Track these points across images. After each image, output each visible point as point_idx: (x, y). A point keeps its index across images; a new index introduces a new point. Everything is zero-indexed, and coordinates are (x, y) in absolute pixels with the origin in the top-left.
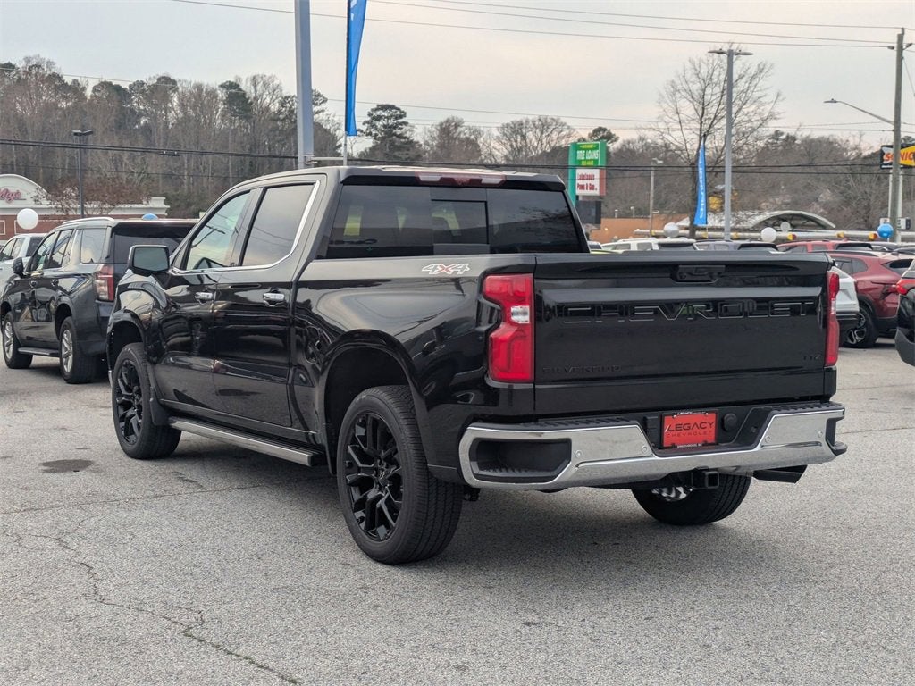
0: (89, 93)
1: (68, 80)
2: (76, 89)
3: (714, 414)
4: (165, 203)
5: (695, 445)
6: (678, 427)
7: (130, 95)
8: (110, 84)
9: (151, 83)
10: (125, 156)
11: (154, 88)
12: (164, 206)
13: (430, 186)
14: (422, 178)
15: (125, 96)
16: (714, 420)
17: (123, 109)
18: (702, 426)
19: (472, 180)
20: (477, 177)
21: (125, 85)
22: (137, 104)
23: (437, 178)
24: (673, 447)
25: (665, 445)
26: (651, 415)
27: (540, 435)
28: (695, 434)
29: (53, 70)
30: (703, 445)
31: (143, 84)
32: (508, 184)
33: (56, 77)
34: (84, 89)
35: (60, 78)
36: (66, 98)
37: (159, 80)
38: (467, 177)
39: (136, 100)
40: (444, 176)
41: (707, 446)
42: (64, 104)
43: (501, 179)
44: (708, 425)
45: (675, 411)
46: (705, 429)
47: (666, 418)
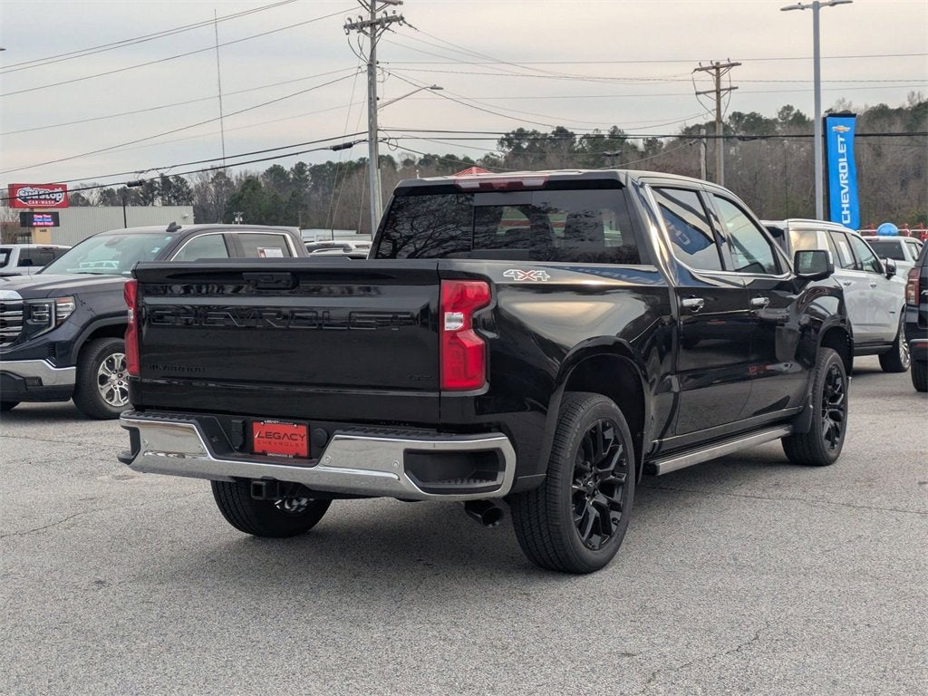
3: (305, 427)
5: (286, 456)
6: (268, 435)
16: (306, 434)
18: (293, 437)
19: (510, 184)
20: (518, 180)
24: (264, 454)
25: (255, 451)
26: (231, 418)
28: (286, 444)
30: (294, 457)
41: (297, 459)
43: (543, 180)
44: (299, 438)
45: (262, 419)
46: (297, 442)
47: (254, 424)
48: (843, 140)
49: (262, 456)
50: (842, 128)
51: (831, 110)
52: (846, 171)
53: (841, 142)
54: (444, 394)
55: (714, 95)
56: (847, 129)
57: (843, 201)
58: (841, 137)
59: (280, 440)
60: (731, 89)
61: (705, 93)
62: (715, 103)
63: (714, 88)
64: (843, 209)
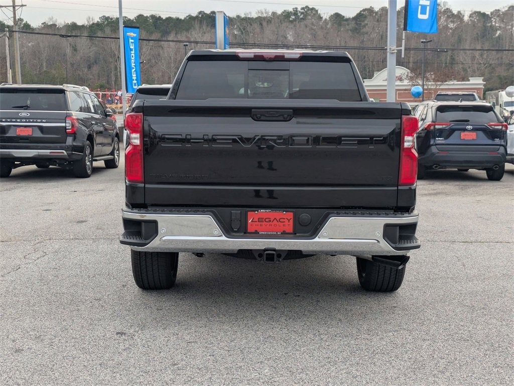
0: (466, 18)
1: (455, 12)
2: (459, 16)
3: (292, 213)
4: (483, 80)
5: (275, 233)
6: (260, 220)
7: (491, 18)
8: (480, 12)
9: (503, 10)
10: (477, 54)
11: (505, 14)
12: (482, 82)
13: (248, 61)
14: (241, 55)
15: (487, 19)
16: (292, 217)
17: (485, 26)
18: (281, 220)
19: (276, 57)
20: (282, 54)
21: (488, 13)
22: (496, 23)
23: (252, 56)
24: (256, 232)
25: (248, 231)
26: (233, 210)
27: (143, 217)
28: (275, 225)
29: (447, 7)
30: (282, 233)
31: (499, 10)
32: (304, 58)
33: (448, 11)
34: (464, 16)
35: (451, 11)
36: (452, 22)
37: (509, 8)
38: (273, 54)
39: (494, 20)
40: (257, 54)
41: (284, 235)
42: (451, 25)
43: (299, 55)
44: (286, 220)
45: (257, 209)
46: (284, 223)
47: (249, 213)
48: (133, 41)
49: (256, 234)
50: (132, 34)
51: (45, 23)
52: (133, 58)
53: (132, 42)
54: (400, 188)
55: (11, 8)
56: (135, 35)
57: (133, 76)
58: (131, 39)
59: (270, 223)
60: (22, 6)
61: (5, 7)
62: (12, 13)
63: (12, 5)
64: (133, 80)
